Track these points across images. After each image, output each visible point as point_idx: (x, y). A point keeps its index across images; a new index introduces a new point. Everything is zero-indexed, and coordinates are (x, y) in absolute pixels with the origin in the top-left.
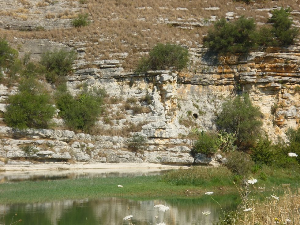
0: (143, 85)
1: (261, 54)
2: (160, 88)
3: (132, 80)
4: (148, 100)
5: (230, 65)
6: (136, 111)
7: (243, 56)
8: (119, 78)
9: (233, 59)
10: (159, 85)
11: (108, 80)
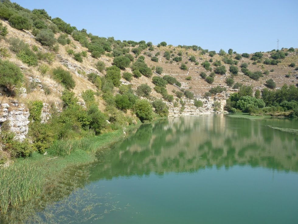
0: (205, 99)
1: (218, 94)
2: (208, 100)
3: (203, 98)
4: (206, 102)
5: (213, 96)
6: (205, 104)
7: (215, 94)
8: (201, 98)
9: (214, 94)
10: (208, 99)
11: (199, 98)
